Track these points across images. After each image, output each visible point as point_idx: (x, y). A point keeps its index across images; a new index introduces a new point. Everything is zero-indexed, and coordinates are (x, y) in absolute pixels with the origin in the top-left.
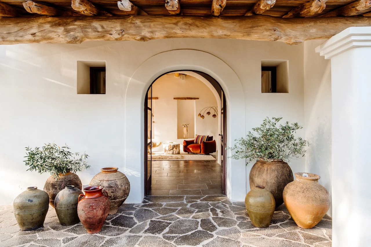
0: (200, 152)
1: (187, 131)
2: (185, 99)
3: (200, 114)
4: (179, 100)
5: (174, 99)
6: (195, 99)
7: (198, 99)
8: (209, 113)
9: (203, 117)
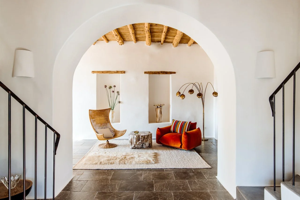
0: (181, 147)
1: (161, 113)
2: (159, 73)
3: (179, 93)
4: (151, 75)
5: (145, 73)
6: (171, 73)
7: (175, 73)
8: (191, 91)
9: (183, 96)
